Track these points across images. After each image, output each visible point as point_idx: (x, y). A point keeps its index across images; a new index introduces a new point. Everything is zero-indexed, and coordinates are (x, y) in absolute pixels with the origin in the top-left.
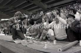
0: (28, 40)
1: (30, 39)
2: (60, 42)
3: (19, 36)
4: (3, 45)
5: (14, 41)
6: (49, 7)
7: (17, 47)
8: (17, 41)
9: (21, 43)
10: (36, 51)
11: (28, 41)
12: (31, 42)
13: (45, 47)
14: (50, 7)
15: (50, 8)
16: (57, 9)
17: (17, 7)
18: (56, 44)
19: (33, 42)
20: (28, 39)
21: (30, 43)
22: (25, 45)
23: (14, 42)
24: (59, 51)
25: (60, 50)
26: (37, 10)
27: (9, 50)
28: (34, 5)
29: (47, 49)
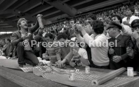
0: (44, 67)
1: (47, 65)
2: (96, 70)
4: (3, 75)
5: (22, 68)
6: (78, 13)
7: (26, 78)
8: (26, 69)
9: (32, 72)
10: (56, 84)
11: (44, 69)
12: (49, 69)
13: (72, 78)
14: (81, 13)
17: (27, 12)
18: (89, 73)
19: (53, 70)
20: (43, 65)
21: (46, 72)
22: (38, 74)
23: (21, 70)
24: (93, 84)
25: (95, 83)
26: (59, 17)
27: (13, 83)
28: (54, 9)
29: (74, 81)
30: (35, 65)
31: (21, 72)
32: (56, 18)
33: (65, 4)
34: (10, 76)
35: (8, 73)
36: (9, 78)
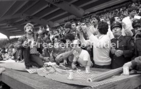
0: (48, 68)
3: (35, 62)
5: (28, 70)
6: (86, 14)
9: (37, 73)
11: (47, 70)
12: (52, 70)
13: (70, 77)
15: (89, 14)
16: (95, 17)
19: (56, 71)
21: (50, 73)
22: (42, 75)
23: (27, 72)
24: (88, 82)
25: (89, 80)
29: (72, 80)
30: (40, 67)
31: (27, 73)
32: (63, 20)
33: (72, 5)
34: (16, 76)
35: (14, 74)
36: (15, 77)
